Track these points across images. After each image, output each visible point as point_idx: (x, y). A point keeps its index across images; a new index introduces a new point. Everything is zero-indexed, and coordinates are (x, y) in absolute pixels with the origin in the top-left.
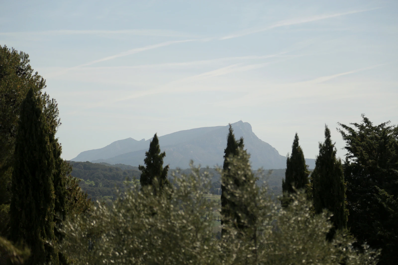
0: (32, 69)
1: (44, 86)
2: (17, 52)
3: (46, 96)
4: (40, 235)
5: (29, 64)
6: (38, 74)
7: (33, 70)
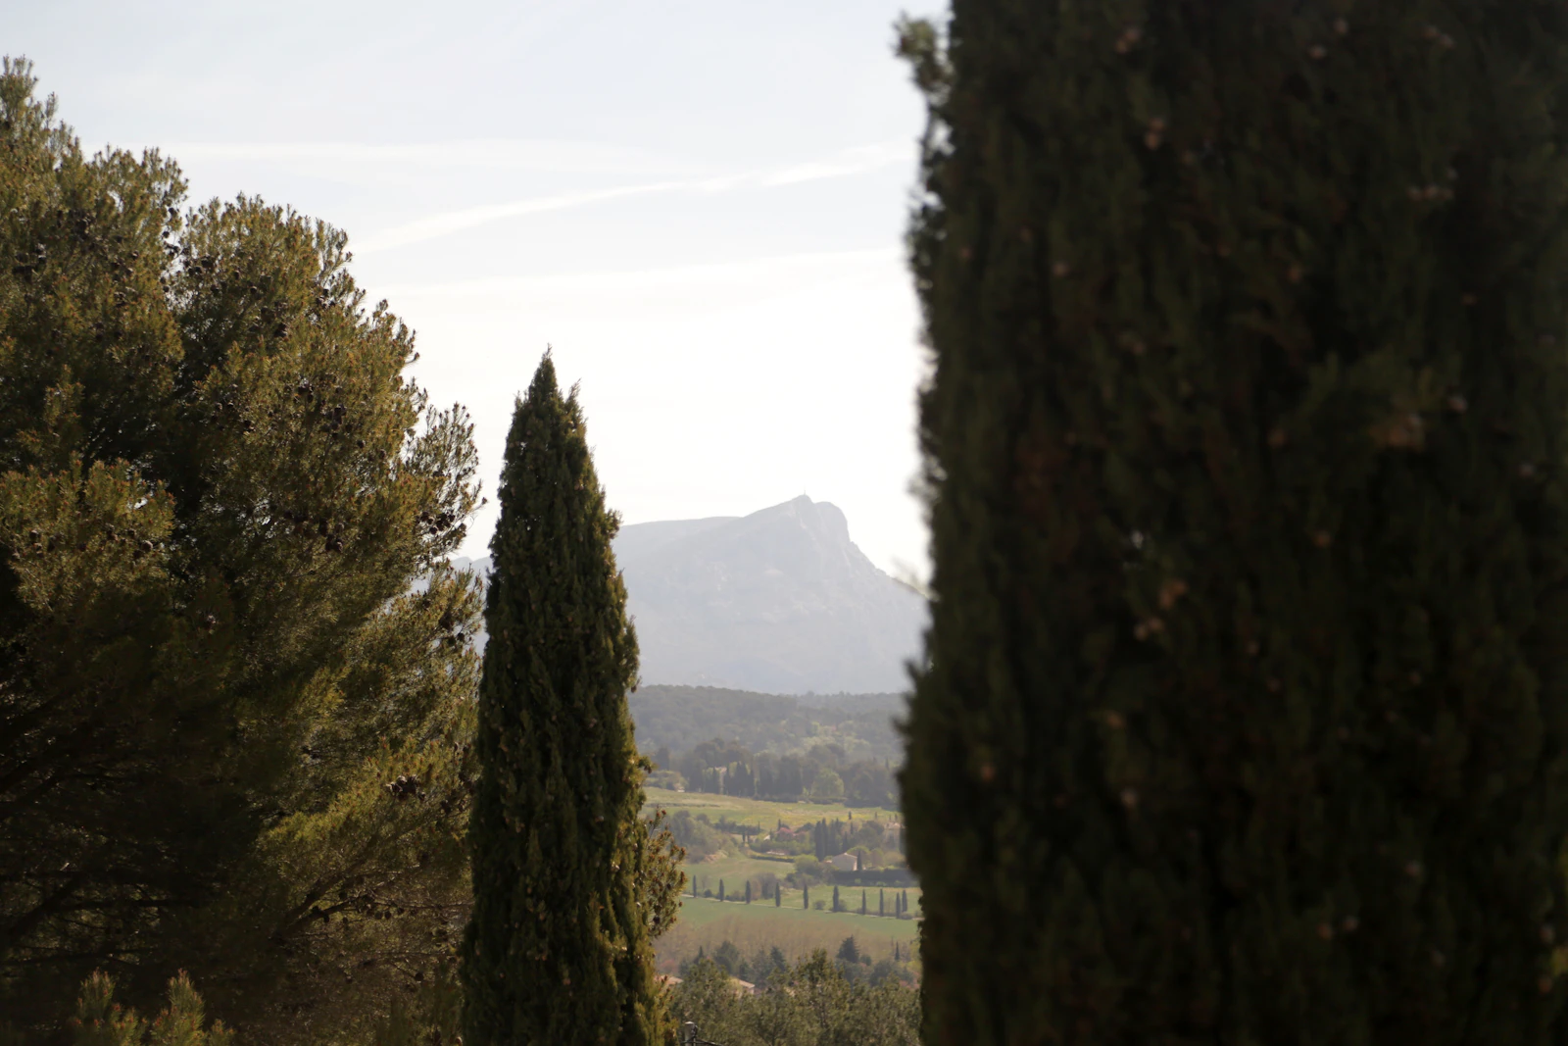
0: (361, 291)
1: (410, 357)
2: (307, 223)
3: (416, 394)
4: (597, 923)
5: (345, 271)
6: (390, 310)
7: (364, 291)
